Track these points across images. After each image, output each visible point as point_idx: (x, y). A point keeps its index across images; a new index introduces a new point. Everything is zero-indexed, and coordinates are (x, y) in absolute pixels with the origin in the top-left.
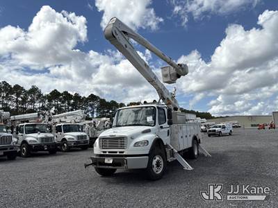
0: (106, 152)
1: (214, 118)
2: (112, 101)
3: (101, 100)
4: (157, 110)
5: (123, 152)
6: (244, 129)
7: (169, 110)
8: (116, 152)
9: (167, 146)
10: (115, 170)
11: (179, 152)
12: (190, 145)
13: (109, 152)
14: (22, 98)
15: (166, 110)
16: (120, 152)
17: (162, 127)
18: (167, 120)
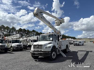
0: (35, 50)
1: (76, 39)
2: (40, 32)
3: (37, 32)
4: (54, 35)
5: (41, 50)
6: (88, 43)
7: (58, 36)
8: (39, 50)
9: (57, 48)
10: (39, 56)
11: (61, 50)
12: (65, 48)
13: (36, 50)
14: (9, 31)
15: (57, 36)
16: (40, 50)
17: (55, 42)
18: (57, 39)
